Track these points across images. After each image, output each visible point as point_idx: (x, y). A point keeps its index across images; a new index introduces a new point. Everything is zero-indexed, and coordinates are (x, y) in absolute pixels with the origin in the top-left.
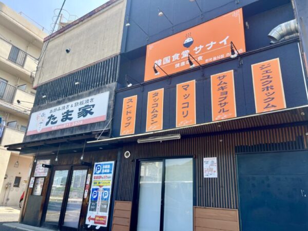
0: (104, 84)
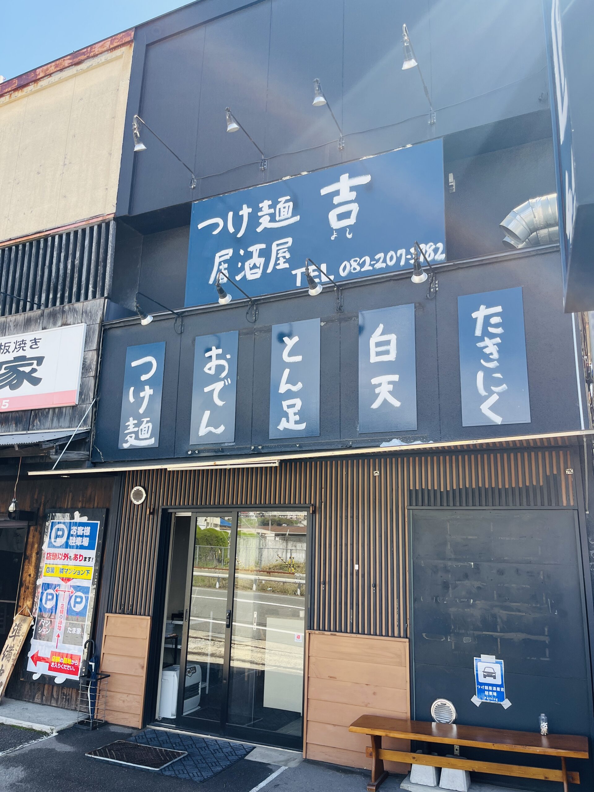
0: (70, 301)
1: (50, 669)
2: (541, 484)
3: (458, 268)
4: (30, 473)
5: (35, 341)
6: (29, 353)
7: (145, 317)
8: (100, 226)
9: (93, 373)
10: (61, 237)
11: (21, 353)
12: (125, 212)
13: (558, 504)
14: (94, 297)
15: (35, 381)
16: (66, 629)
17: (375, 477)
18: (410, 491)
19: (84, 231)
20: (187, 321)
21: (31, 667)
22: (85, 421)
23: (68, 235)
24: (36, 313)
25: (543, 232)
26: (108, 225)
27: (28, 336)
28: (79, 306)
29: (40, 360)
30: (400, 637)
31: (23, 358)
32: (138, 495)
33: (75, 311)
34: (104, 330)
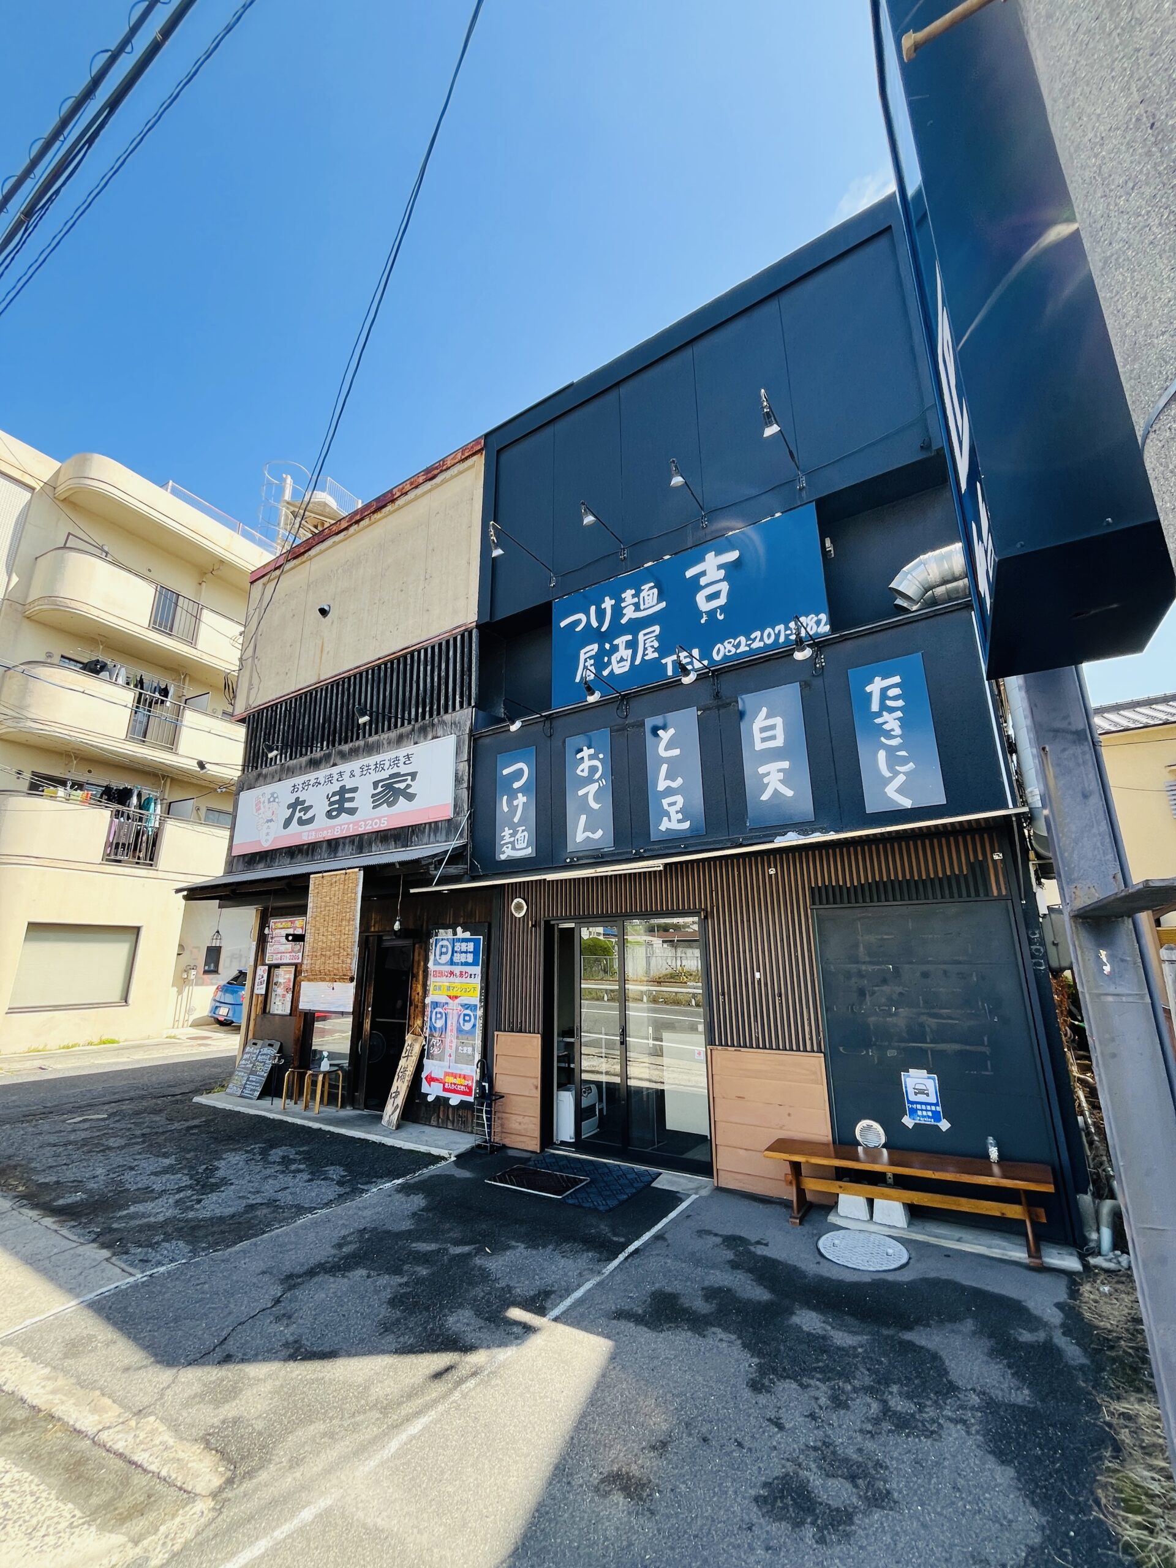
0: (439, 714)
1: (445, 1090)
2: (965, 873)
3: (845, 639)
4: (412, 891)
5: (408, 757)
6: (403, 770)
7: (513, 723)
8: (463, 636)
9: (465, 785)
10: (426, 650)
11: (395, 770)
12: (487, 619)
13: (987, 894)
14: (462, 707)
15: (410, 797)
16: (457, 1049)
17: (770, 876)
18: (812, 889)
19: (448, 642)
20: (556, 723)
21: (425, 1088)
22: (461, 835)
23: (433, 648)
24: (408, 728)
25: (940, 591)
26: (470, 633)
27: (401, 752)
28: (447, 718)
29: (413, 775)
30: (813, 1051)
31: (397, 775)
32: (519, 907)
33: (444, 723)
34: (475, 738)
